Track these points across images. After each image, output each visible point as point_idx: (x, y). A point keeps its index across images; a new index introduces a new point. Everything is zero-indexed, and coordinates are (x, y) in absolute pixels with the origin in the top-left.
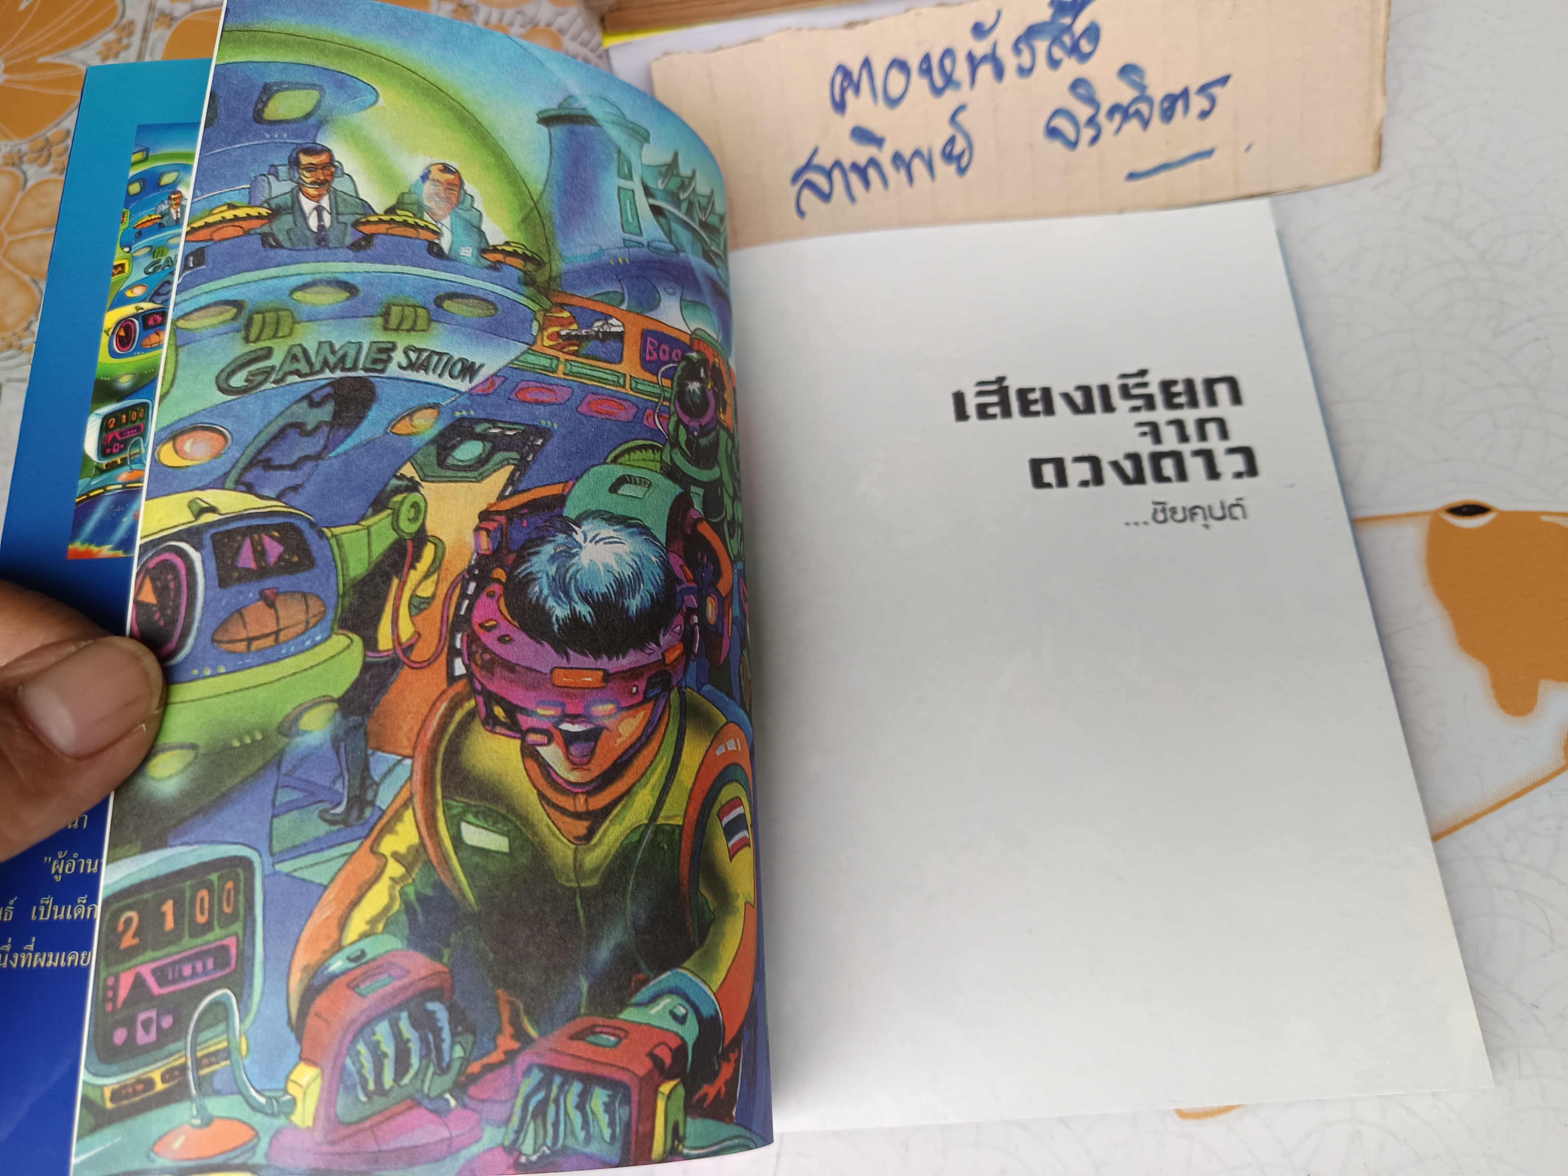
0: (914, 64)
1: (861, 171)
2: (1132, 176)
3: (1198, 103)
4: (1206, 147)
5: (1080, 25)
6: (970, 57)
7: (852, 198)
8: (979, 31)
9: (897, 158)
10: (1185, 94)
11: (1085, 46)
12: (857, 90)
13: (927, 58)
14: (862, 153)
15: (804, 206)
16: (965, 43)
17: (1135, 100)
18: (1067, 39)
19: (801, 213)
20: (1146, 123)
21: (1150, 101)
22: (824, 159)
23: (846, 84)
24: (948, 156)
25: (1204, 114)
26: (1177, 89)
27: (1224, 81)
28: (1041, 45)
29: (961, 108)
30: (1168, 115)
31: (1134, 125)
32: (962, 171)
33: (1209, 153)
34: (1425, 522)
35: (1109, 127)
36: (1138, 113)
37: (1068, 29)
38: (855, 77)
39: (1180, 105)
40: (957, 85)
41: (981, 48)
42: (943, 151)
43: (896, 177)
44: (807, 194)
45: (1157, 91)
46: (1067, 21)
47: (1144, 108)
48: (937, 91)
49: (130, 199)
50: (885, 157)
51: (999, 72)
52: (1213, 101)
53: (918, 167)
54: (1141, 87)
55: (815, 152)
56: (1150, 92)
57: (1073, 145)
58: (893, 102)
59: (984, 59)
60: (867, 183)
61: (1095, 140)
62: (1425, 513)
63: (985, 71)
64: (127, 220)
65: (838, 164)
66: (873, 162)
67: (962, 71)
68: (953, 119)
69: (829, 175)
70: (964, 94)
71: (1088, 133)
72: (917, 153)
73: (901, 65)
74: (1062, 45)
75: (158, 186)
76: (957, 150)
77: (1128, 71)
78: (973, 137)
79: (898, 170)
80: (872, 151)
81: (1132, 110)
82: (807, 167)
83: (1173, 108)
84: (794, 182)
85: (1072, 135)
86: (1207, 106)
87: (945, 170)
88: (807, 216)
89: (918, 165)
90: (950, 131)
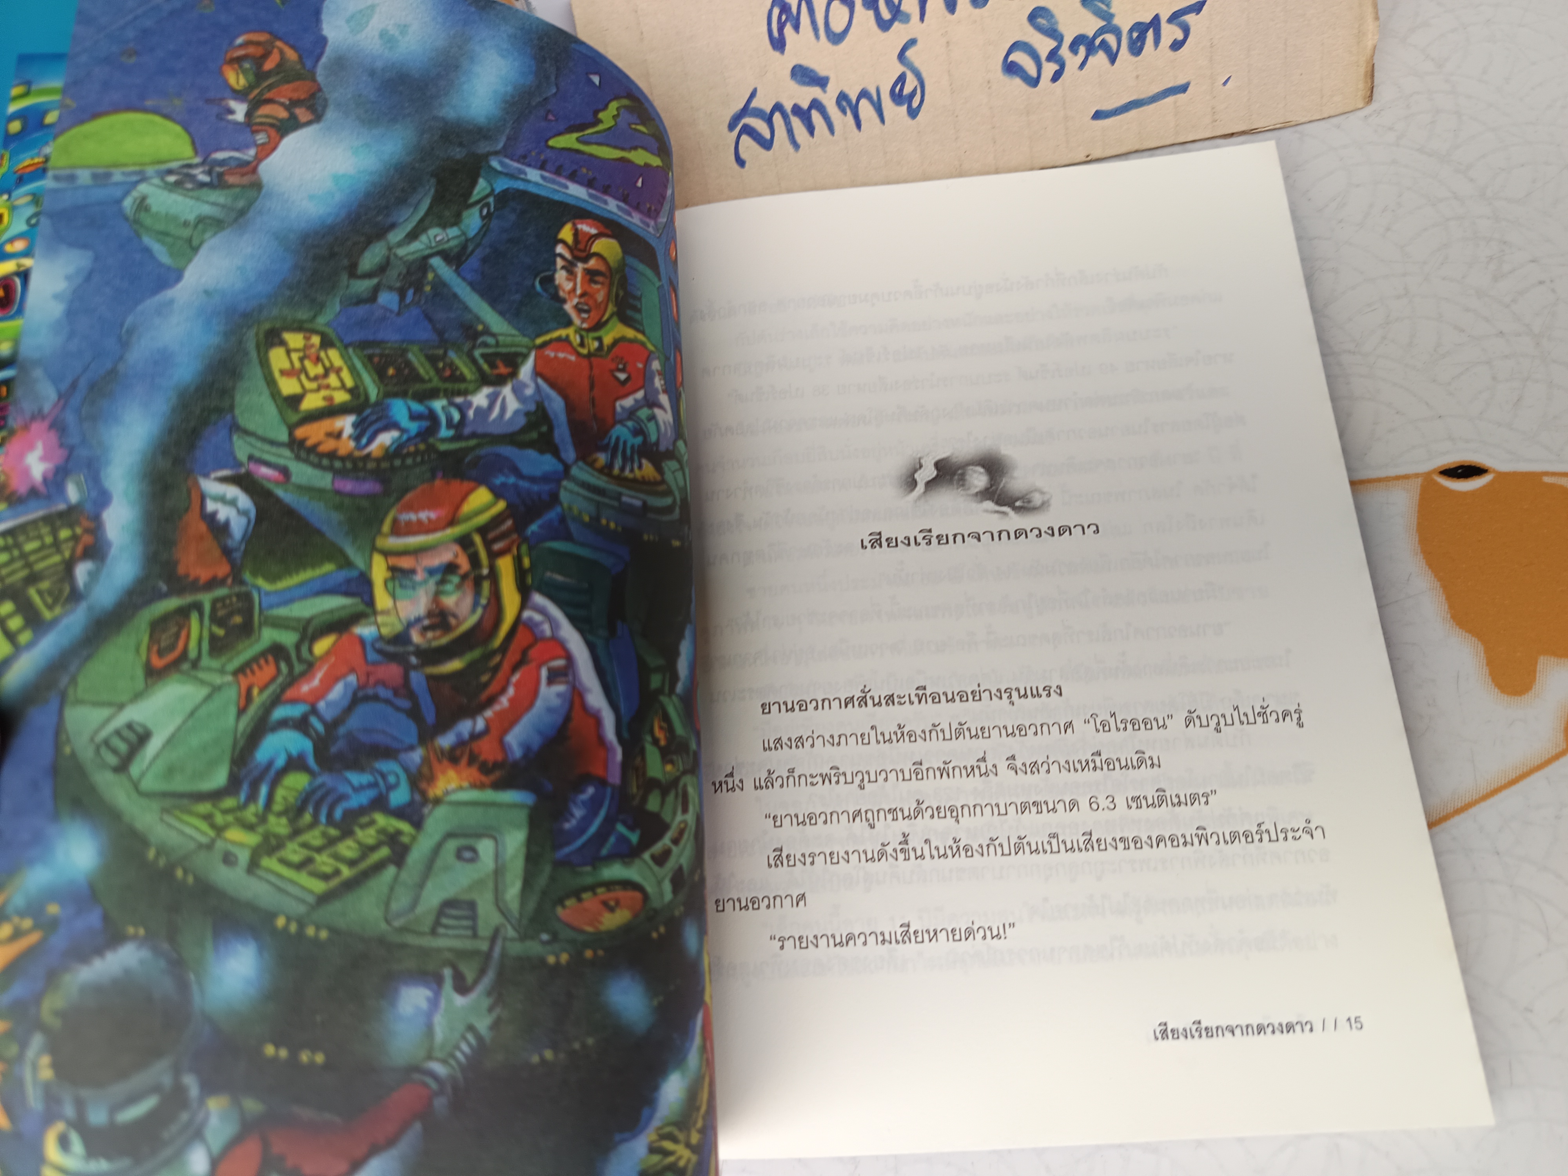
1: (804, 114)
2: (1098, 115)
3: (1171, 33)
4: (1181, 81)
7: (796, 145)
9: (842, 97)
10: (1155, 21)
12: (796, 24)
14: (805, 95)
15: (743, 155)
17: (1101, 31)
19: (741, 162)
20: (1113, 58)
21: (1117, 32)
22: (764, 103)
23: (784, 17)
24: (898, 97)
25: (1177, 46)
26: (1147, 19)
27: (1198, 6)
29: (912, 42)
30: (1136, 48)
31: (1100, 59)
32: (913, 113)
33: (1184, 88)
34: (1416, 486)
35: (1072, 61)
36: (1104, 45)
38: (794, 10)
39: (1150, 34)
40: (906, 18)
42: (892, 91)
43: (842, 121)
44: (745, 139)
45: (1124, 21)
47: (1111, 39)
48: (884, 25)
49: (9, 139)
50: (829, 99)
51: (951, 3)
52: (1186, 31)
53: (866, 109)
54: (1107, 17)
55: (753, 95)
56: (1116, 21)
57: (1034, 82)
58: (836, 38)
60: (811, 130)
61: (1056, 77)
62: (1417, 475)
64: (6, 162)
65: (778, 107)
66: (816, 104)
68: (901, 56)
69: (769, 121)
70: (914, 28)
71: (1050, 68)
72: (864, 94)
75: (41, 126)
76: (907, 90)
78: (924, 75)
79: (844, 112)
80: (815, 92)
81: (1098, 42)
82: (745, 111)
83: (1142, 38)
84: (731, 127)
85: (1032, 71)
86: (1180, 36)
87: (895, 112)
88: (747, 165)
89: (865, 107)
90: (899, 69)
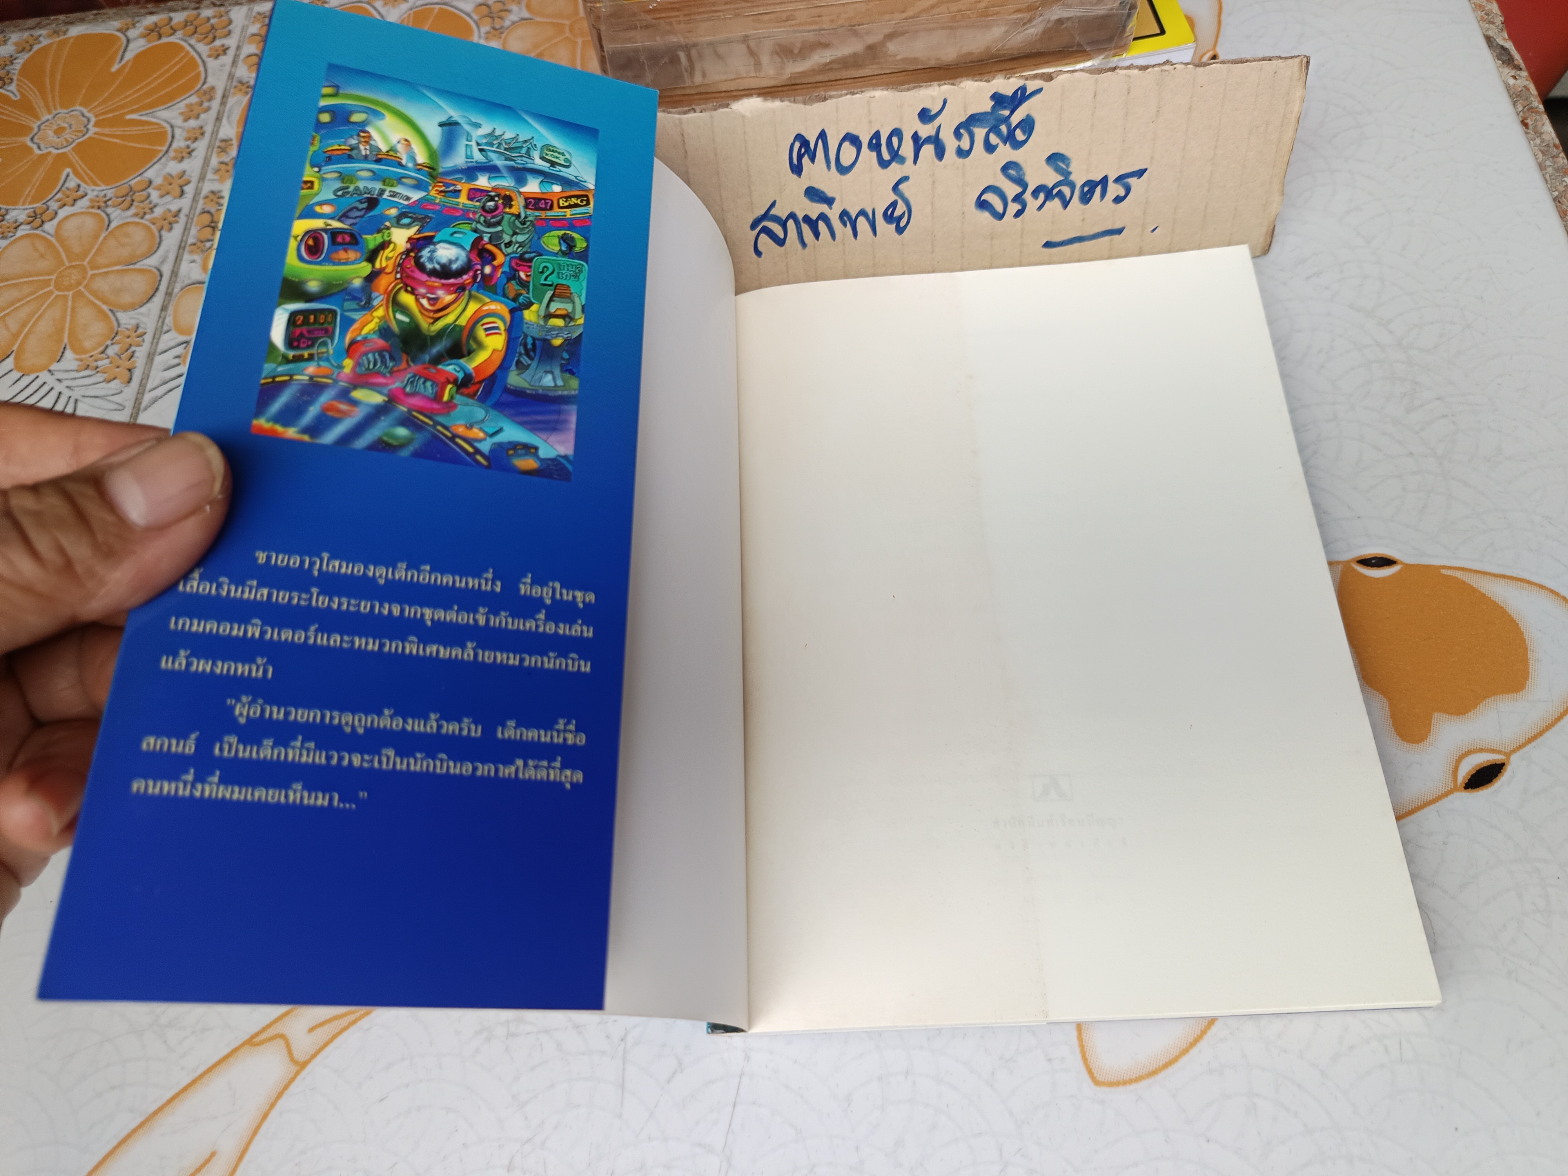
0: (865, 140)
1: (813, 225)
2: (1049, 245)
3: (1115, 189)
4: (1118, 226)
5: (1015, 119)
6: (915, 137)
7: (804, 244)
8: (925, 116)
9: (844, 215)
10: (1104, 181)
11: (1020, 135)
12: (813, 159)
13: (877, 135)
14: (815, 209)
15: (761, 247)
16: (912, 125)
17: (1059, 184)
18: (1004, 128)
19: (758, 253)
20: (1066, 204)
21: (1072, 186)
22: (781, 211)
23: (803, 151)
24: (889, 217)
25: (1118, 200)
26: (1098, 177)
27: (1140, 173)
28: (980, 133)
29: (905, 179)
30: (1086, 198)
31: (1055, 204)
32: (900, 230)
33: (1119, 231)
35: (1032, 204)
36: (1060, 194)
37: (1007, 120)
38: (812, 146)
39: (1098, 190)
40: (902, 160)
41: (926, 131)
42: (885, 213)
43: (843, 231)
44: (763, 237)
45: (1079, 178)
46: (1006, 113)
47: (1066, 190)
48: (884, 164)
50: (833, 214)
51: (940, 153)
52: (1128, 190)
53: (862, 224)
54: (1066, 174)
55: (773, 204)
56: (1072, 177)
57: (1000, 216)
58: (843, 170)
59: (928, 140)
60: (817, 235)
61: (1018, 214)
63: (928, 150)
65: (792, 216)
66: (823, 217)
67: (907, 149)
68: (895, 188)
69: (784, 225)
70: (908, 168)
71: (1014, 207)
72: (862, 213)
73: (853, 139)
74: (999, 134)
76: (897, 213)
77: (1056, 159)
78: (912, 203)
79: (845, 225)
80: (823, 208)
81: (1055, 192)
82: (766, 216)
83: (1091, 192)
84: (753, 226)
85: (999, 208)
86: (1122, 193)
87: (885, 229)
88: (763, 256)
89: (862, 223)
90: (893, 197)
